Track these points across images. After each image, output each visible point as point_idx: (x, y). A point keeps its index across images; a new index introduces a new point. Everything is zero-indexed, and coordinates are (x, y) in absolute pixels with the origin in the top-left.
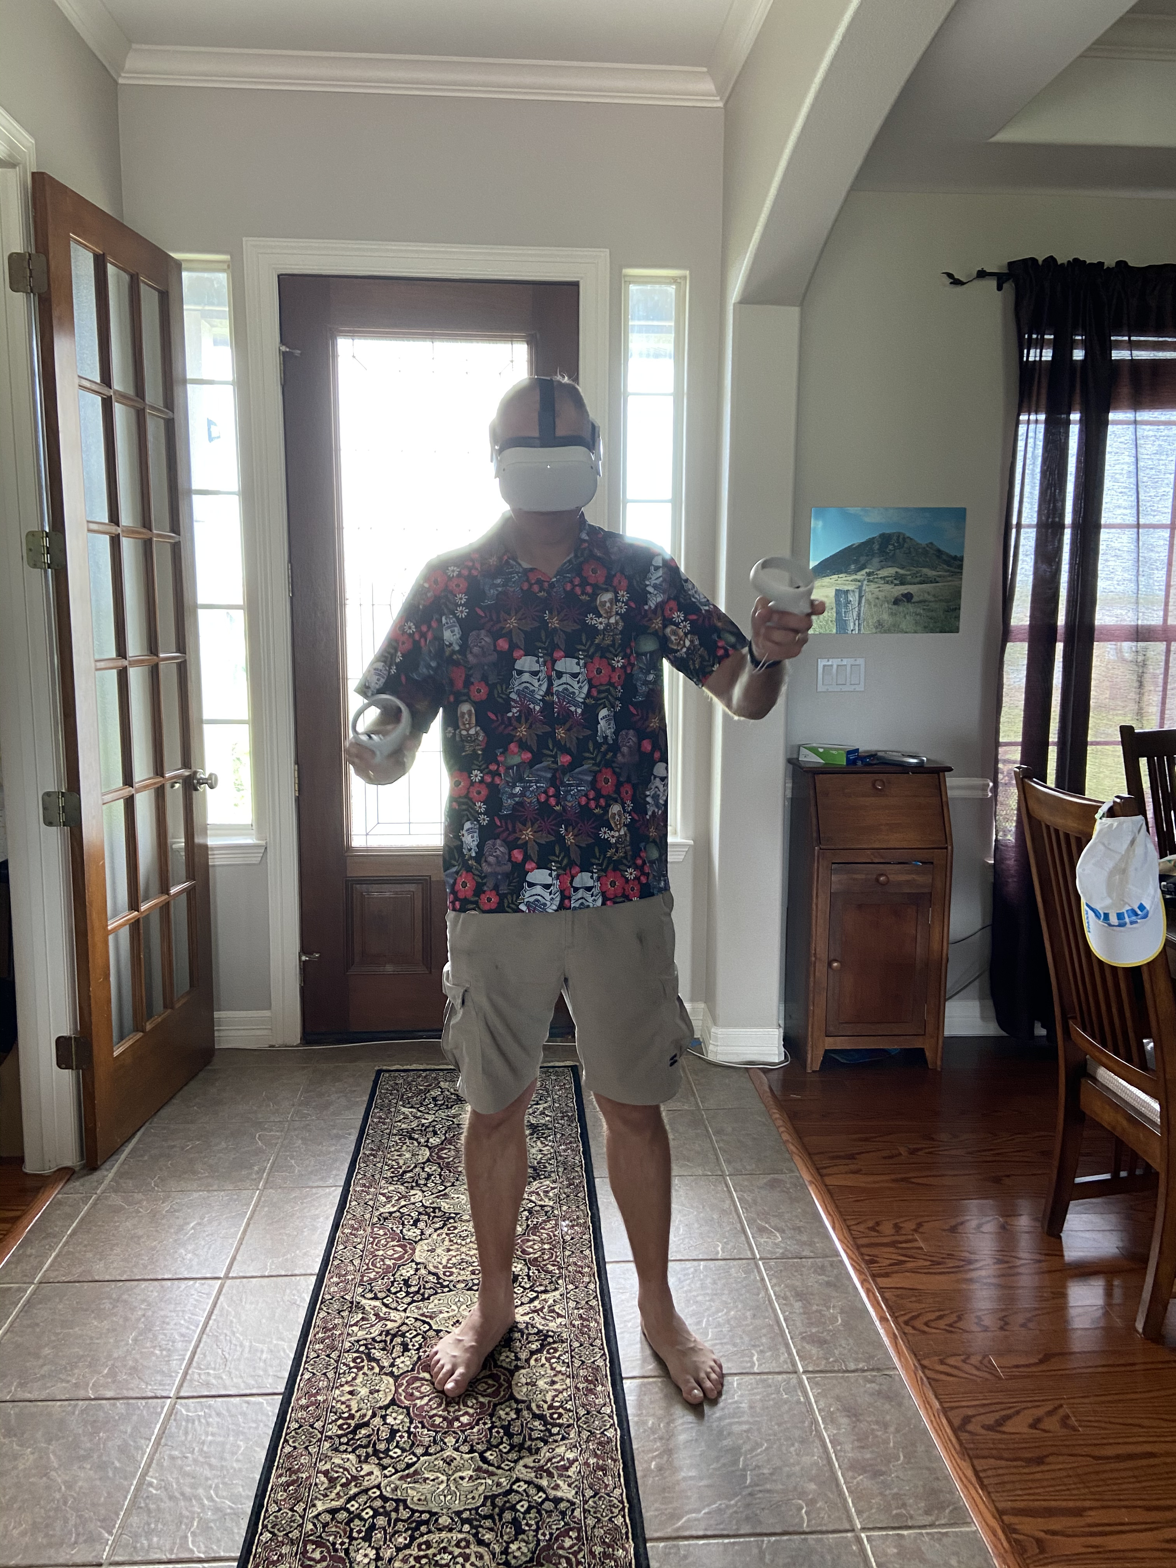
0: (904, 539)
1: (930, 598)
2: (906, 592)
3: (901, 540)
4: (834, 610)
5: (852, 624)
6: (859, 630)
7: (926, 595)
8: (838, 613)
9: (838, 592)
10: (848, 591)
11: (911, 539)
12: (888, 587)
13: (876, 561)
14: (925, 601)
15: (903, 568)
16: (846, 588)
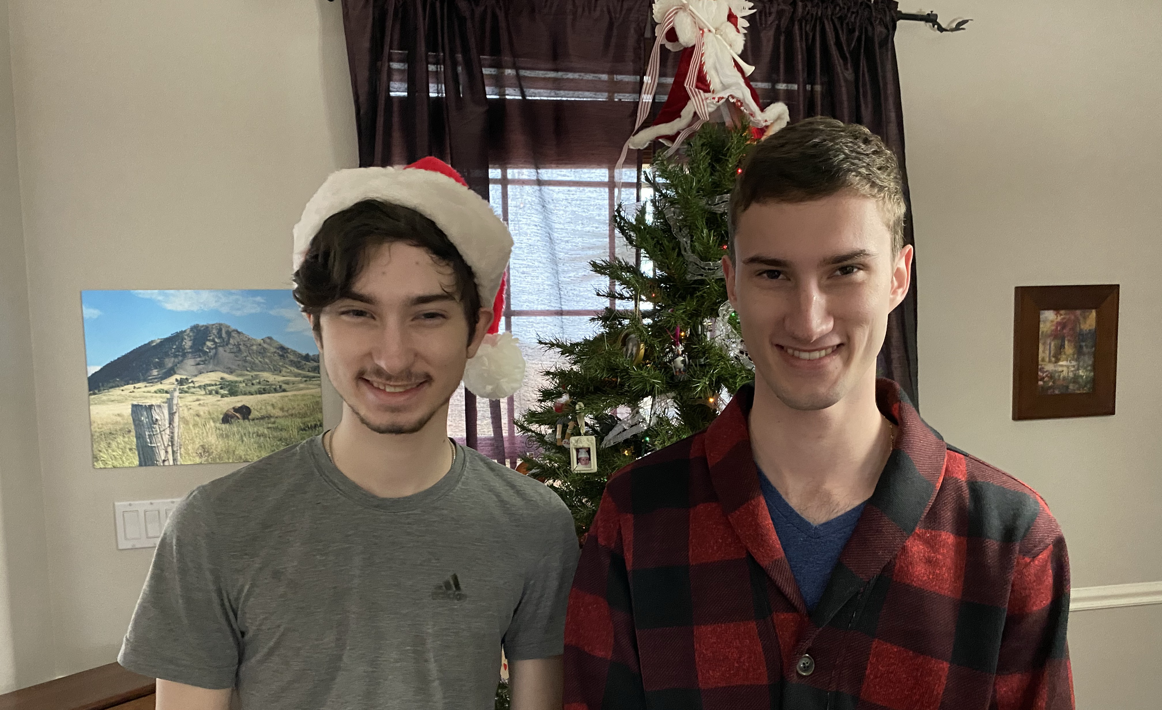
0: (229, 333)
1: (277, 412)
2: (239, 405)
3: (224, 335)
4: (133, 433)
5: (163, 453)
6: (175, 460)
7: (269, 408)
8: (139, 437)
9: (136, 408)
10: (151, 407)
11: (239, 333)
12: (212, 399)
13: (190, 362)
14: (269, 417)
15: (231, 372)
16: (148, 402)
